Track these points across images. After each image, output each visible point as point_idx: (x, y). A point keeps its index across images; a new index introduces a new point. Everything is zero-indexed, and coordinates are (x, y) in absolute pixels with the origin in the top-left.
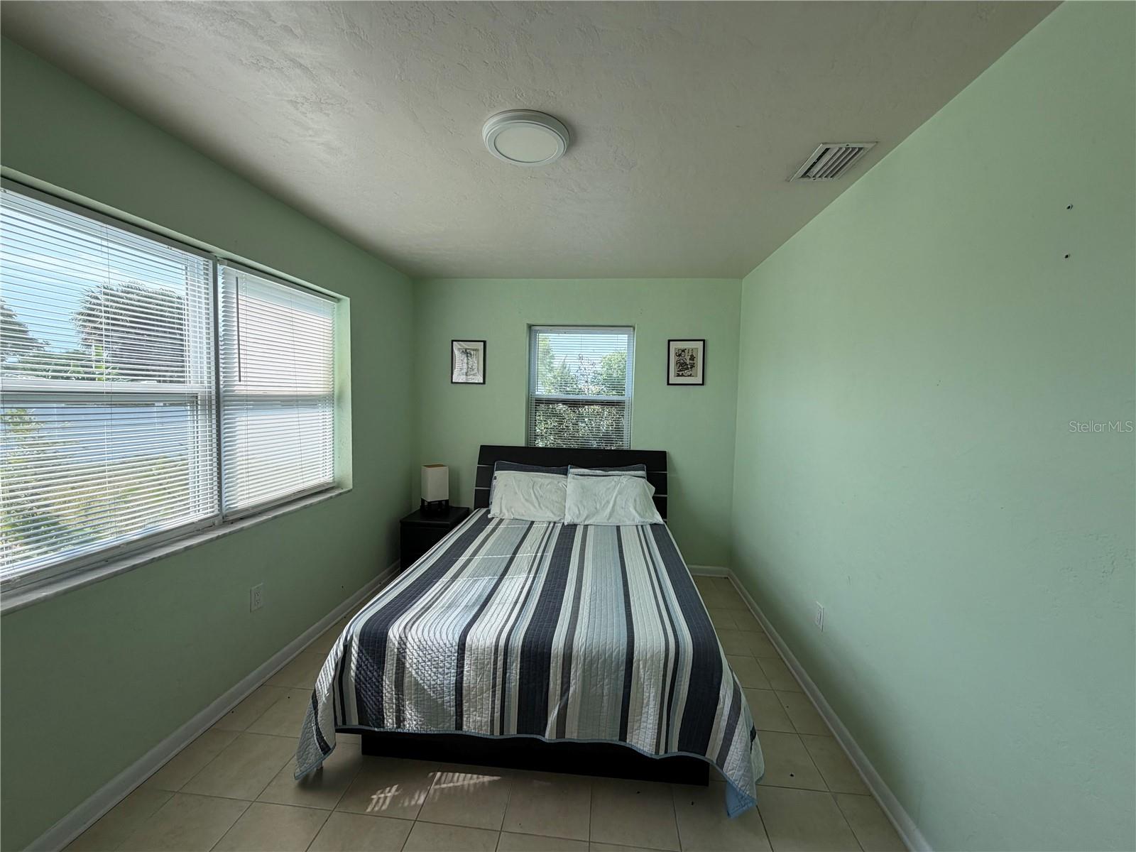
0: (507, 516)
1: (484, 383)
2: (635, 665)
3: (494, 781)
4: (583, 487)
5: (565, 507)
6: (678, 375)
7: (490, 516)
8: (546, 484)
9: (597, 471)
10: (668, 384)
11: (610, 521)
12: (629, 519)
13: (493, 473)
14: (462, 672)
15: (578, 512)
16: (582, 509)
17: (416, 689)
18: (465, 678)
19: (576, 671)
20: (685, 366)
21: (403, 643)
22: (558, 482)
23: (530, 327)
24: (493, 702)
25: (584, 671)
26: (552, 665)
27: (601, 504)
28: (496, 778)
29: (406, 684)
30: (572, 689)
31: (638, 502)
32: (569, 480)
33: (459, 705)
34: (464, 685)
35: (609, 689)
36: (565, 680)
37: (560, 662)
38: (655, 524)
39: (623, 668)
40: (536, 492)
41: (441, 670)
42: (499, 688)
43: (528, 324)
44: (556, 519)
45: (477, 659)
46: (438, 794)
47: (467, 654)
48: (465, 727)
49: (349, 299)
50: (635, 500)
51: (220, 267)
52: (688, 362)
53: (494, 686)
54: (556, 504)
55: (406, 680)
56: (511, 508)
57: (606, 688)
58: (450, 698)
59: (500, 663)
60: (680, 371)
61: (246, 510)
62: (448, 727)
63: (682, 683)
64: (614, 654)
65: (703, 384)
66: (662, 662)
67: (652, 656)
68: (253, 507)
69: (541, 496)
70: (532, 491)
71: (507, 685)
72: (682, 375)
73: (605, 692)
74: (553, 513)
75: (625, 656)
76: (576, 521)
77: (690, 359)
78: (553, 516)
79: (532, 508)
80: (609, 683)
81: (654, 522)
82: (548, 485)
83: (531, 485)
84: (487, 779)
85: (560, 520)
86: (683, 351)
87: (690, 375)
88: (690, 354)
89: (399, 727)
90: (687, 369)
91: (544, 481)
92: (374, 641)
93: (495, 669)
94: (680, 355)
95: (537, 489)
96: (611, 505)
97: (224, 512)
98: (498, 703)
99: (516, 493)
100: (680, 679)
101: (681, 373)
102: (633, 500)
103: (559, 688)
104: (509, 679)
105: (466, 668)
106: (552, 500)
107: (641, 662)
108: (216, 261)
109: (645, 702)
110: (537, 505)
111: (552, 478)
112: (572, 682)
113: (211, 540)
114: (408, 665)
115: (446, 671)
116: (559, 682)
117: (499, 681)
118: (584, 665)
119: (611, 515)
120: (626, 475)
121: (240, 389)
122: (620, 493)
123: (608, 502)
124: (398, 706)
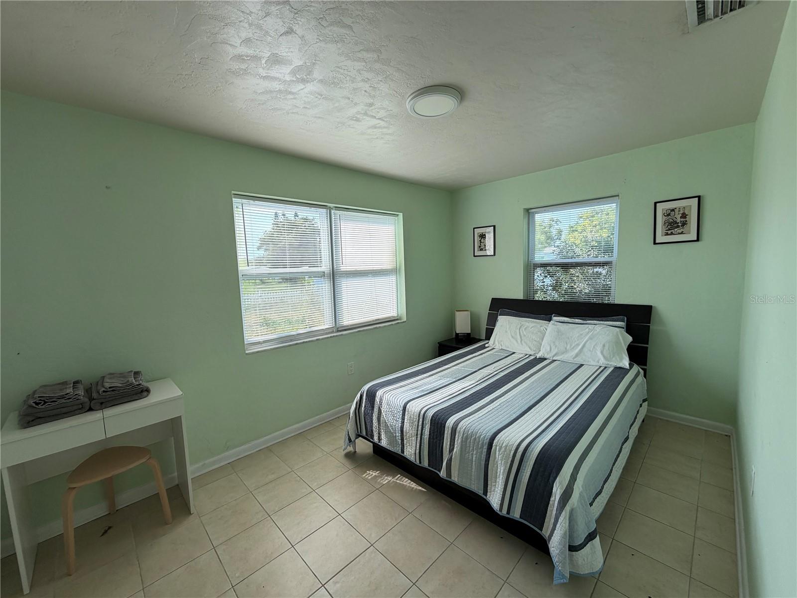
0: (498, 347)
1: (495, 254)
2: (493, 448)
3: (423, 491)
4: (559, 331)
5: (541, 344)
6: (667, 234)
7: (486, 345)
8: (530, 327)
9: (577, 320)
10: (655, 243)
11: (575, 359)
12: (594, 361)
13: (497, 318)
14: (404, 422)
15: (549, 350)
16: (553, 347)
17: (385, 425)
18: (405, 426)
19: (458, 440)
20: (674, 224)
21: (381, 400)
22: (541, 326)
23: (527, 211)
24: (416, 443)
25: (462, 441)
26: (446, 432)
27: (571, 346)
28: (423, 489)
29: (381, 421)
30: (455, 450)
31: (607, 347)
32: (550, 325)
33: (402, 440)
34: (404, 430)
35: (476, 457)
36: (452, 444)
37: (450, 431)
38: (620, 368)
39: (486, 447)
40: (521, 333)
41: (395, 418)
42: (419, 436)
43: (524, 209)
44: (532, 353)
45: (410, 417)
46: (393, 484)
47: (406, 413)
48: (405, 453)
49: (402, 214)
50: (604, 346)
51: (333, 211)
52: (679, 220)
53: (417, 435)
54: (534, 342)
55: (382, 419)
56: (501, 341)
57: (474, 456)
58: (398, 434)
59: (420, 423)
60: (669, 230)
61: (348, 326)
62: (397, 450)
63: (525, 471)
64: (482, 437)
65: (698, 240)
66: (512, 452)
67: (506, 446)
68: (351, 325)
69: (525, 336)
70: (518, 330)
71: (423, 436)
72: (672, 234)
73: (474, 458)
74: (530, 348)
75: (488, 440)
76: (546, 356)
77: (681, 217)
78: (529, 350)
79: (516, 344)
80: (476, 454)
81: (618, 365)
82: (532, 327)
83: (518, 327)
84: (420, 488)
85: (535, 354)
86: (673, 210)
87: (682, 233)
88: (682, 212)
89: (379, 442)
90: (678, 227)
91: (530, 325)
92: (371, 395)
93: (418, 425)
94: (669, 215)
95: (522, 330)
96: (580, 347)
97: (338, 326)
98: (418, 445)
99: (506, 332)
100: (524, 468)
101: (669, 232)
102: (601, 345)
103: (448, 447)
104: (424, 433)
105: (406, 421)
106: (533, 339)
107: (498, 448)
108: (330, 209)
109: (498, 474)
110: (519, 342)
111: (536, 322)
112: (456, 446)
113: (328, 338)
114: (383, 412)
115: (398, 420)
116: (449, 443)
117: (419, 432)
118: (462, 437)
119: (577, 355)
120: (601, 324)
121: (343, 268)
122: (590, 338)
123: (578, 345)
124: (379, 430)
